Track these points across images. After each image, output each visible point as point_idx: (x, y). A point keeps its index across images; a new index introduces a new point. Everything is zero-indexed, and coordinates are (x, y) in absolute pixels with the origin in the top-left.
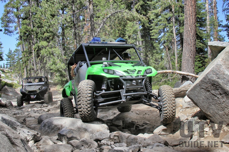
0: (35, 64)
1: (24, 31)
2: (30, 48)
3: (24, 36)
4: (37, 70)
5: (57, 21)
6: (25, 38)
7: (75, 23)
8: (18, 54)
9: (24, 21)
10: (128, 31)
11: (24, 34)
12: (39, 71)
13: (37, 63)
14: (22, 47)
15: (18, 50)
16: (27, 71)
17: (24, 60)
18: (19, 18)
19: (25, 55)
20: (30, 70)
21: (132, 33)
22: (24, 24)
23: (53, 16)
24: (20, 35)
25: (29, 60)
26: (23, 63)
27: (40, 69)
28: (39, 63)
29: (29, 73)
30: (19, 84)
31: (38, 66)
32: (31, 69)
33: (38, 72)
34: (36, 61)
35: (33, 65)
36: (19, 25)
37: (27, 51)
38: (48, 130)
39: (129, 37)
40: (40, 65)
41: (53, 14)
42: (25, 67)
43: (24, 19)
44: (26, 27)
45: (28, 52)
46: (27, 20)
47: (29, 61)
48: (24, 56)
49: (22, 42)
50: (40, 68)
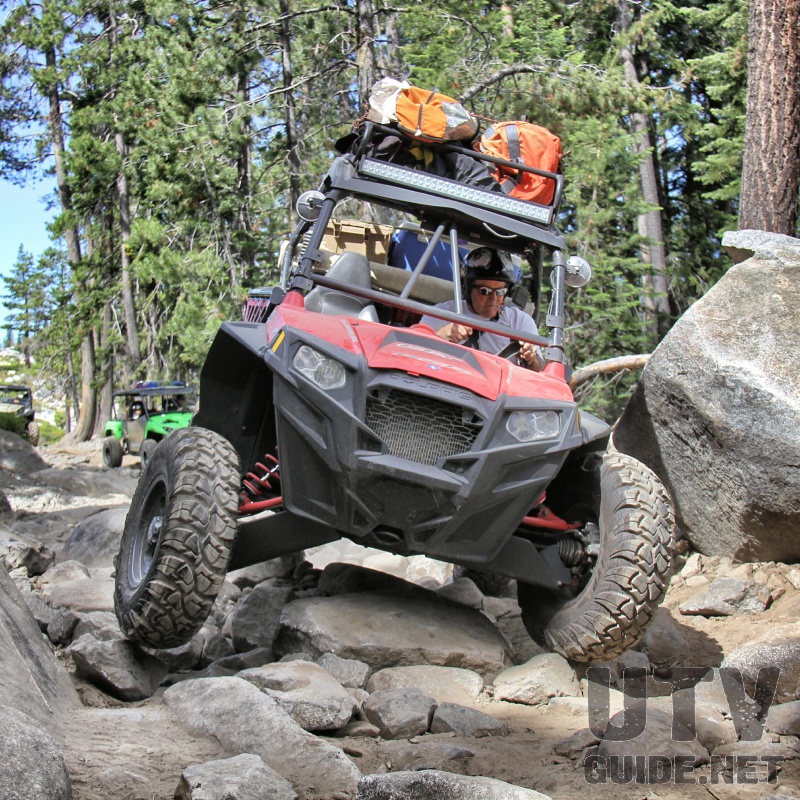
0: (130, 327)
1: (81, 161)
2: (112, 246)
3: (81, 186)
4: (144, 356)
5: (204, 128)
6: (84, 197)
7: (293, 133)
8: (61, 276)
9: (81, 112)
10: (580, 164)
11: (80, 179)
12: (152, 357)
13: (140, 318)
14: (71, 240)
15: (61, 252)
16: (94, 358)
17: (81, 305)
18: (59, 99)
19: (83, 282)
20: (108, 356)
21: (601, 175)
22: (81, 129)
23: (190, 102)
24: (62, 183)
25: (103, 305)
26: (76, 322)
27: (157, 350)
28: (152, 320)
29: (104, 367)
30: (62, 426)
31: (149, 334)
32: (112, 351)
33: (144, 362)
34: (136, 310)
35: (124, 331)
36: (57, 135)
37: (97, 260)
38: (90, 550)
39: (586, 193)
40: (157, 330)
41: (188, 95)
42: (86, 339)
43: (79, 104)
44: (92, 145)
45: (100, 265)
46: (93, 109)
47: (103, 313)
48: (79, 284)
49: (71, 217)
50: (156, 343)
